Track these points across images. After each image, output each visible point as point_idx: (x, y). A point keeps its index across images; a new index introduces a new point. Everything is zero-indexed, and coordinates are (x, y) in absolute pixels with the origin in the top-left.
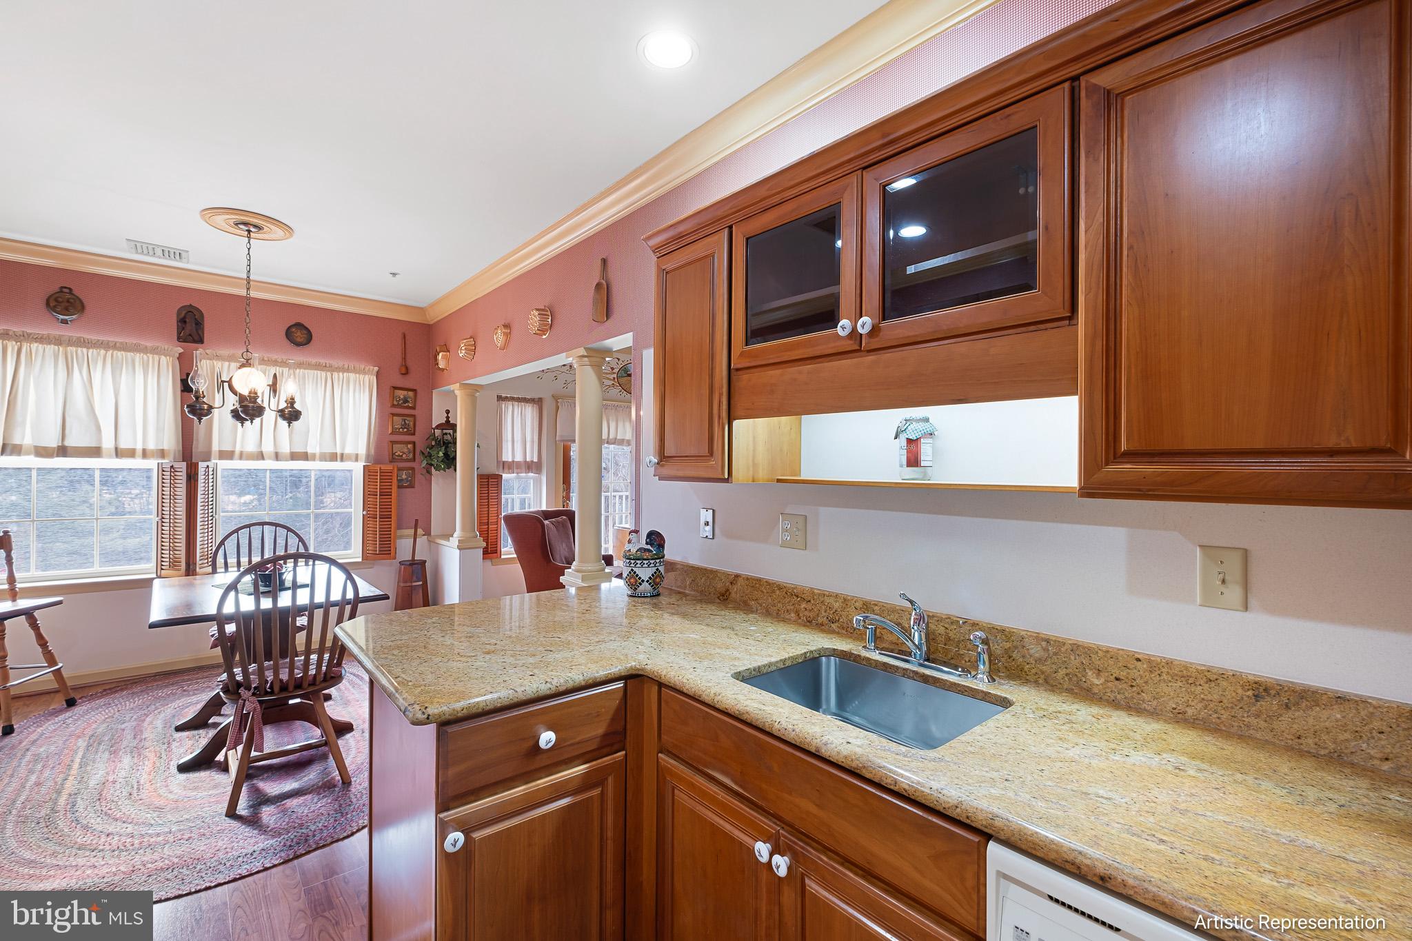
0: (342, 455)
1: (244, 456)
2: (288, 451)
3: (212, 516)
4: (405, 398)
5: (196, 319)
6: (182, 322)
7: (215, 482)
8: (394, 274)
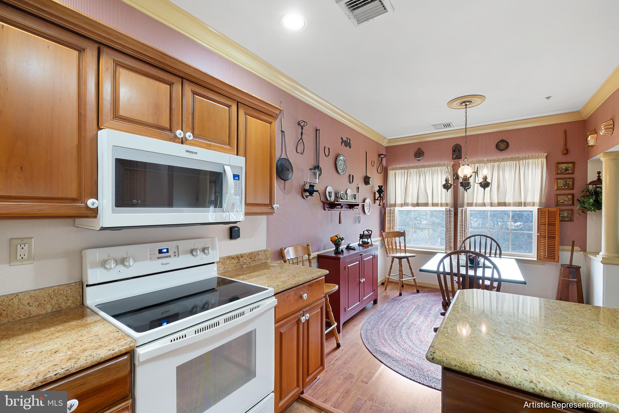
0: (525, 203)
1: (477, 205)
2: (497, 202)
3: (464, 230)
4: (566, 168)
5: (458, 149)
6: (454, 151)
7: (466, 216)
8: (548, 98)
